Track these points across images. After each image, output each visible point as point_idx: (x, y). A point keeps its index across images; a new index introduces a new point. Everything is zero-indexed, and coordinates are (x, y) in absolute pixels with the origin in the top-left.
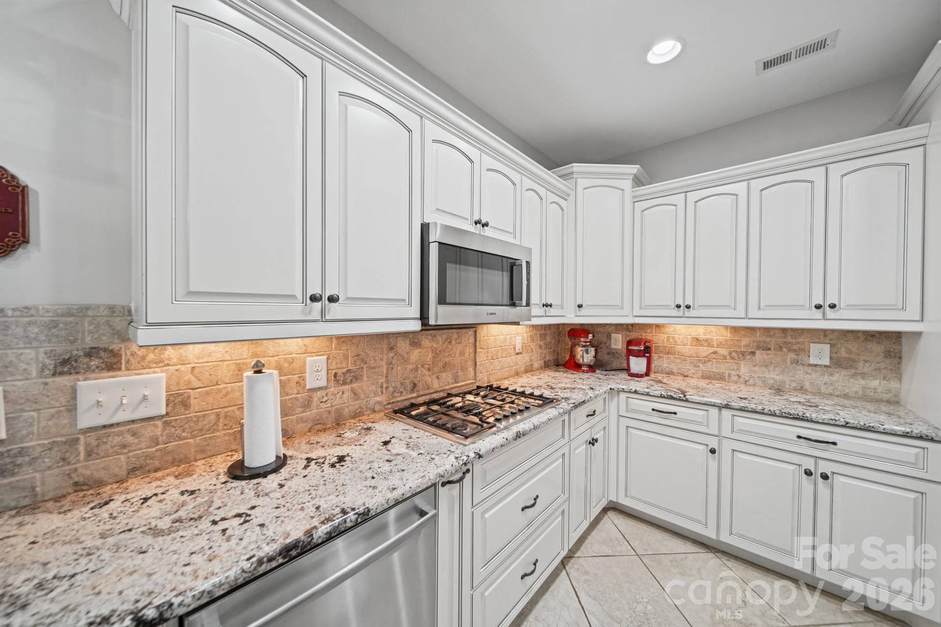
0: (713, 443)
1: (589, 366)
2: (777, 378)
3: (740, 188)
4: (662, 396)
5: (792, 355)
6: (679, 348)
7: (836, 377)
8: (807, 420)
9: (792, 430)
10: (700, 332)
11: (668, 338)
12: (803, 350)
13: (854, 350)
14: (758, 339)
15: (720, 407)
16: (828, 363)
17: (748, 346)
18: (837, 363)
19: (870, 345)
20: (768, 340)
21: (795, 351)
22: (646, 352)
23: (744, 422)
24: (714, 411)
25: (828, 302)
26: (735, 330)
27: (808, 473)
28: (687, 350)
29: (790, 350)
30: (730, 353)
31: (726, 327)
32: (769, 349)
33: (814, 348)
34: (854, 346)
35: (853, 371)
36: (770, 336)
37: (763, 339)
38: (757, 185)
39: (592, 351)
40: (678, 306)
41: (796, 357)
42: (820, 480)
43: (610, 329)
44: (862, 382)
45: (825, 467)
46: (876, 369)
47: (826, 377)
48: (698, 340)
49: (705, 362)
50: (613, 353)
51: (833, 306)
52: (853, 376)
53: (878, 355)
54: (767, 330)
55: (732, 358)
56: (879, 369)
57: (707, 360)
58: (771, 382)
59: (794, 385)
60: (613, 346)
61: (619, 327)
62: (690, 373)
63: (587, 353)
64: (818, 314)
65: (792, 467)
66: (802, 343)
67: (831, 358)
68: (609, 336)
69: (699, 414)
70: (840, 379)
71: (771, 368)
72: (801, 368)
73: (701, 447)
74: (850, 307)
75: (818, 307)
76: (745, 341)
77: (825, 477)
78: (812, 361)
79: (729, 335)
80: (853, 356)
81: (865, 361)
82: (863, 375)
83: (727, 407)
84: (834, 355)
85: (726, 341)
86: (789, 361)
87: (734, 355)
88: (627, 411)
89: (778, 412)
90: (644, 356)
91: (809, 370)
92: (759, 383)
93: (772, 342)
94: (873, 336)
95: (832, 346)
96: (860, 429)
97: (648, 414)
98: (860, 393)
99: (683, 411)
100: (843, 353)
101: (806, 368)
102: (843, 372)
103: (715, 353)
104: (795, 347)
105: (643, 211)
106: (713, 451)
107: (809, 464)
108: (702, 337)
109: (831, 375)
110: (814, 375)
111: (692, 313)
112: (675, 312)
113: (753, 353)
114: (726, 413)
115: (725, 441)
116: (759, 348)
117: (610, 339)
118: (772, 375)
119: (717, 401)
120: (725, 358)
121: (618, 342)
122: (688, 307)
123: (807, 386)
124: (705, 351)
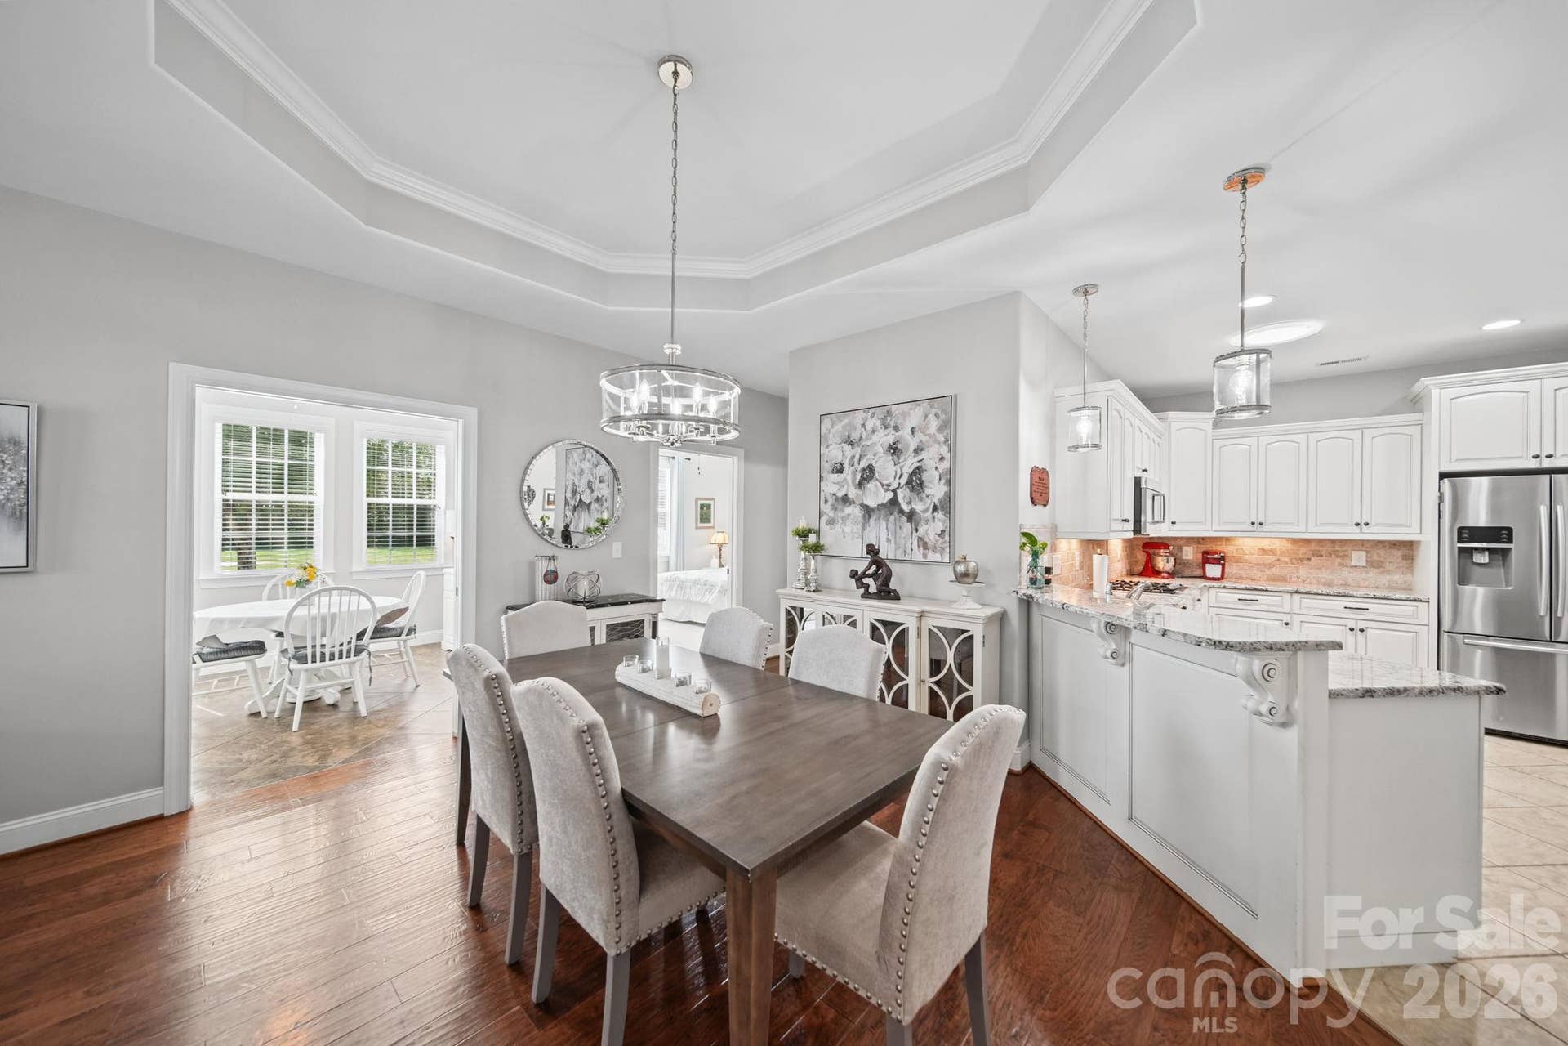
0: (1286, 618)
1: (1168, 573)
2: (1327, 577)
3: (1302, 438)
4: (1247, 589)
5: (1339, 560)
6: (1248, 557)
7: (1371, 574)
8: (1351, 596)
9: (1341, 603)
10: (1266, 544)
11: (1237, 549)
12: (1347, 556)
13: (1382, 555)
14: (1313, 549)
15: (1291, 593)
16: (1365, 565)
17: (1305, 554)
18: (1371, 564)
19: (1393, 551)
20: (1321, 549)
21: (1340, 557)
22: (1221, 560)
23: (1309, 602)
24: (1288, 595)
25: (1364, 522)
26: (1295, 541)
27: (1352, 630)
28: (1254, 558)
29: (1337, 556)
30: (1291, 560)
31: (1288, 539)
32: (1322, 556)
33: (1355, 554)
34: (1382, 552)
35: (1382, 569)
36: (1322, 546)
37: (1317, 548)
38: (1314, 437)
39: (1172, 560)
40: (1253, 523)
41: (1342, 561)
42: (1359, 632)
43: (1181, 543)
44: (1388, 577)
45: (1362, 625)
46: (1396, 568)
47: (1363, 575)
48: (1263, 550)
49: (1270, 568)
50: (1186, 564)
51: (1367, 524)
52: (1382, 573)
53: (1398, 558)
54: (1320, 542)
55: (1293, 564)
56: (1400, 568)
57: (1271, 566)
58: (1323, 580)
59: (1340, 582)
60: (1184, 557)
61: (1190, 540)
62: (1257, 577)
63: (1168, 562)
64: (1357, 529)
65: (1341, 628)
66: (1346, 551)
67: (1367, 561)
68: (1180, 549)
69: (1275, 599)
70: (1373, 576)
71: (1323, 570)
72: (1345, 569)
73: (1277, 623)
74: (1377, 524)
75: (1357, 525)
76: (1303, 550)
77: (1362, 630)
78: (1354, 563)
79: (1290, 545)
80: (1381, 559)
81: (1390, 562)
82: (1388, 572)
83: (1297, 592)
84: (1369, 559)
85: (1287, 550)
86: (1337, 564)
87: (1294, 561)
88: (1216, 602)
89: (1332, 593)
90: (1220, 564)
91: (1352, 570)
92: (1314, 581)
93: (1324, 550)
94: (1395, 545)
95: (1368, 552)
96: (1382, 599)
97: (1234, 603)
98: (1387, 585)
99: (1263, 598)
100: (1375, 557)
101: (1349, 569)
102: (1376, 571)
103: (1279, 560)
104: (1342, 554)
105: (1221, 448)
106: (1287, 624)
107: (1352, 624)
108: (1267, 547)
109: (1367, 573)
110: (1355, 574)
111: (1265, 528)
112: (1251, 528)
113: (1309, 559)
114: (1296, 597)
115: (1294, 616)
116: (1313, 555)
117: (1181, 551)
118: (1324, 575)
119: (1290, 589)
120: (1287, 563)
121: (1189, 553)
122: (1261, 524)
123: (1350, 582)
124: (1270, 559)
